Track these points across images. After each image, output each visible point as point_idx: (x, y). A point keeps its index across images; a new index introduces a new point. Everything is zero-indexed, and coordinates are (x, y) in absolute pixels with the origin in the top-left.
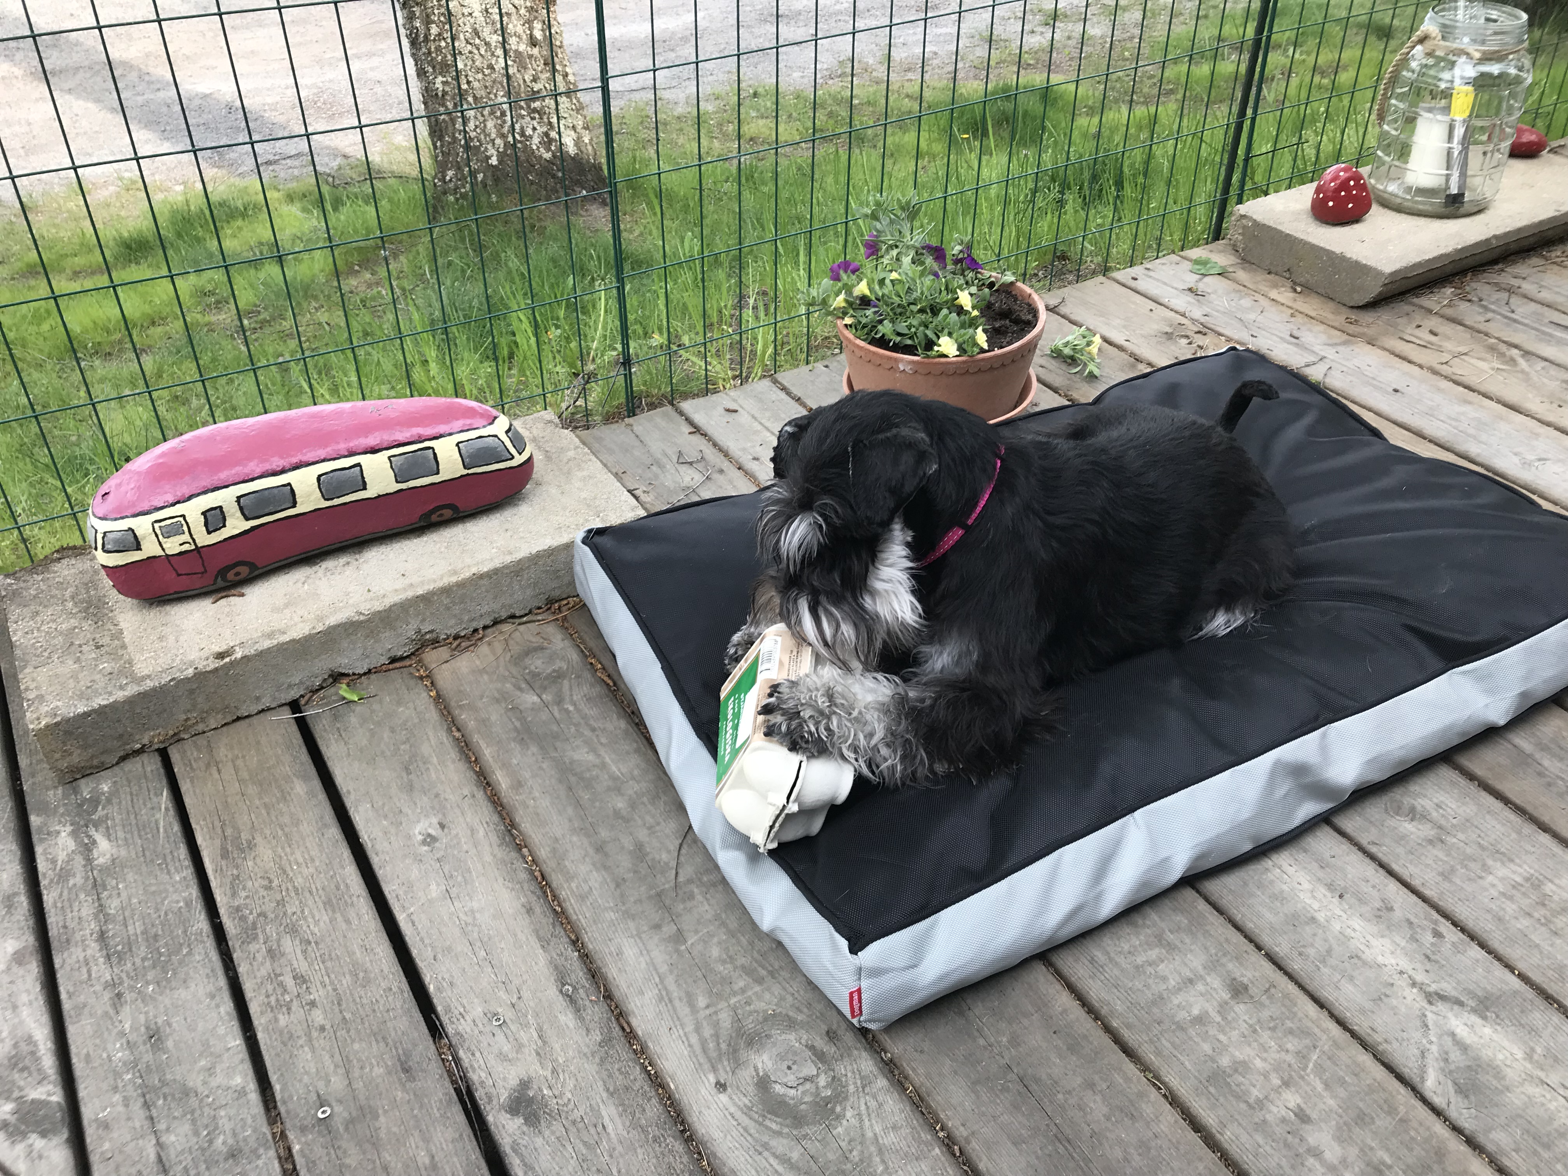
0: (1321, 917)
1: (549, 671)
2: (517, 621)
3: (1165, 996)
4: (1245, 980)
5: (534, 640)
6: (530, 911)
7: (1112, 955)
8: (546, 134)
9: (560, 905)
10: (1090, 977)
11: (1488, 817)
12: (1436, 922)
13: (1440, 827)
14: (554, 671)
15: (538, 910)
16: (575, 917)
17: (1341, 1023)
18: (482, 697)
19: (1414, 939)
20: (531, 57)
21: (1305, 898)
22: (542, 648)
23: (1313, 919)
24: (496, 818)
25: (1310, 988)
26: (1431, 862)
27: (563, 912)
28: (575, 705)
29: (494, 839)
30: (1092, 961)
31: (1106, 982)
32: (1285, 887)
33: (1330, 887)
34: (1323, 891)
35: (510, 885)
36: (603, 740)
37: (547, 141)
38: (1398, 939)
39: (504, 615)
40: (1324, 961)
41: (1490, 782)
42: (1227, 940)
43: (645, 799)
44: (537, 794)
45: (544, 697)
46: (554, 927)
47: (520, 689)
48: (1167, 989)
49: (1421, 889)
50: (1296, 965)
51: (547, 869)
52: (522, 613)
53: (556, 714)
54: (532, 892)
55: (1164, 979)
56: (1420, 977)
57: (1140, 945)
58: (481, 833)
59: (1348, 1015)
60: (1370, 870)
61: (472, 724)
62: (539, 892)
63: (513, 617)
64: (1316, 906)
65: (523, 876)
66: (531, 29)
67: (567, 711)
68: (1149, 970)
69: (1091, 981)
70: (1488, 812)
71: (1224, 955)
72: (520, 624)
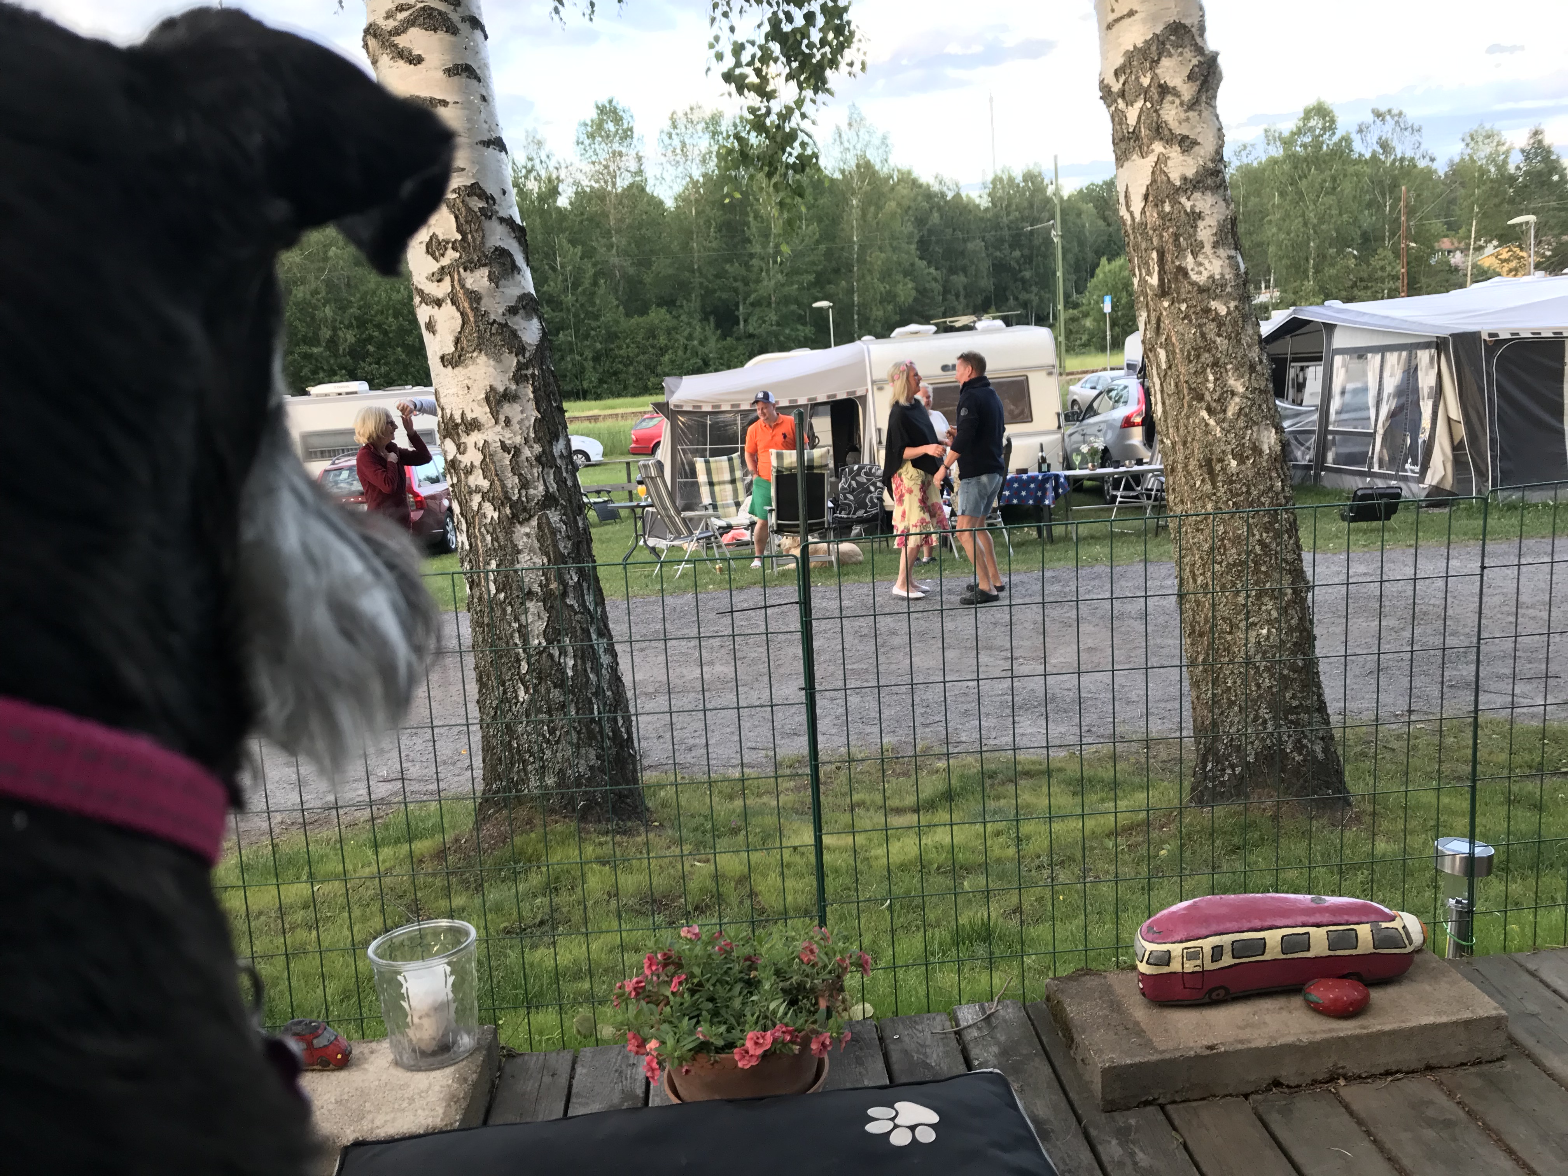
8: (1299, 741)
20: (1292, 680)
37: (1300, 747)
66: (1295, 658)
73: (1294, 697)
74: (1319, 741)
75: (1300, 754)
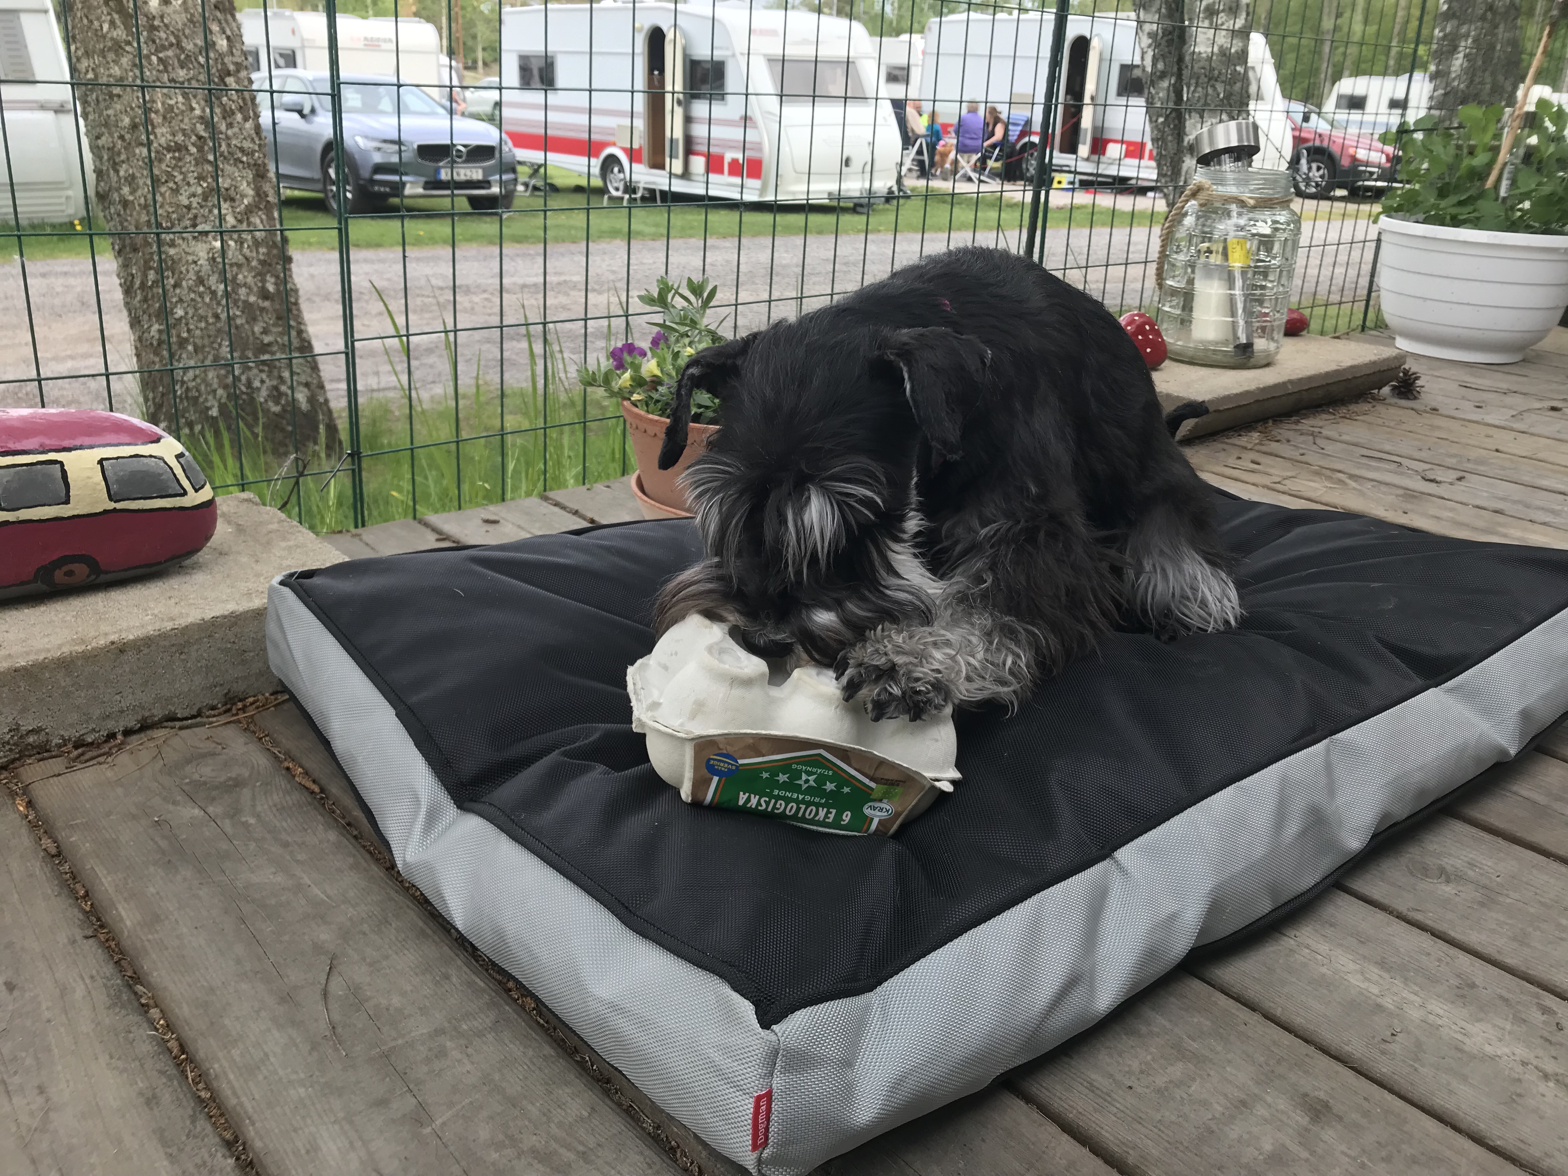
0: (1388, 1002)
1: (222, 779)
2: (178, 724)
3: (1214, 1127)
4: (1322, 1095)
5: (201, 746)
6: (151, 1101)
7: (1118, 1077)
8: (276, 388)
9: (207, 1088)
10: (1096, 1110)
11: (1535, 872)
12: (1537, 997)
13: (1485, 887)
14: (230, 779)
15: (166, 1097)
16: (233, 1101)
17: (1478, 1140)
18: (108, 814)
19: (1520, 1020)
20: (262, 309)
21: (1355, 980)
22: (213, 754)
23: (1379, 1008)
24: (109, 969)
25: (1415, 1098)
26: (1494, 926)
27: (213, 1098)
28: (258, 816)
29: (101, 998)
30: (1092, 1087)
31: (1120, 1115)
32: (1324, 970)
33: (1382, 964)
34: (1376, 971)
35: (120, 1064)
36: (300, 857)
37: (276, 394)
38: (1500, 1022)
39: (158, 713)
40: (1417, 1059)
41: (1518, 834)
42: (1274, 1043)
43: (365, 927)
44: (185, 930)
45: (210, 809)
46: (193, 1122)
47: (175, 803)
48: (1214, 1118)
49: (1500, 958)
50: (1383, 1068)
51: (188, 1034)
52: (186, 713)
53: (229, 829)
54: (162, 1072)
55: (1205, 1104)
56: (1550, 1067)
57: (1153, 1060)
58: (80, 992)
59: (1483, 1127)
60: (1425, 941)
61: (86, 847)
62: (173, 1071)
63: (172, 718)
64: (1375, 990)
65: (146, 1048)
66: (264, 281)
67: (246, 825)
68: (1178, 1093)
69: (1097, 1115)
70: (1533, 867)
71: (1279, 1062)
72: (181, 728)
73: (265, 332)
74: (301, 388)
75: (277, 403)
